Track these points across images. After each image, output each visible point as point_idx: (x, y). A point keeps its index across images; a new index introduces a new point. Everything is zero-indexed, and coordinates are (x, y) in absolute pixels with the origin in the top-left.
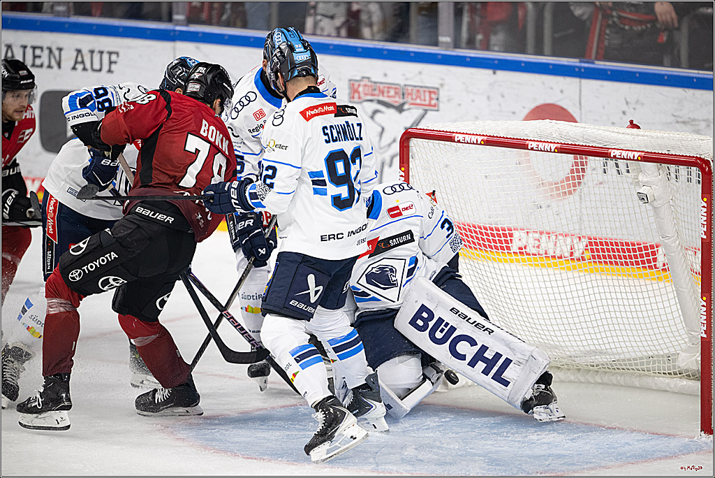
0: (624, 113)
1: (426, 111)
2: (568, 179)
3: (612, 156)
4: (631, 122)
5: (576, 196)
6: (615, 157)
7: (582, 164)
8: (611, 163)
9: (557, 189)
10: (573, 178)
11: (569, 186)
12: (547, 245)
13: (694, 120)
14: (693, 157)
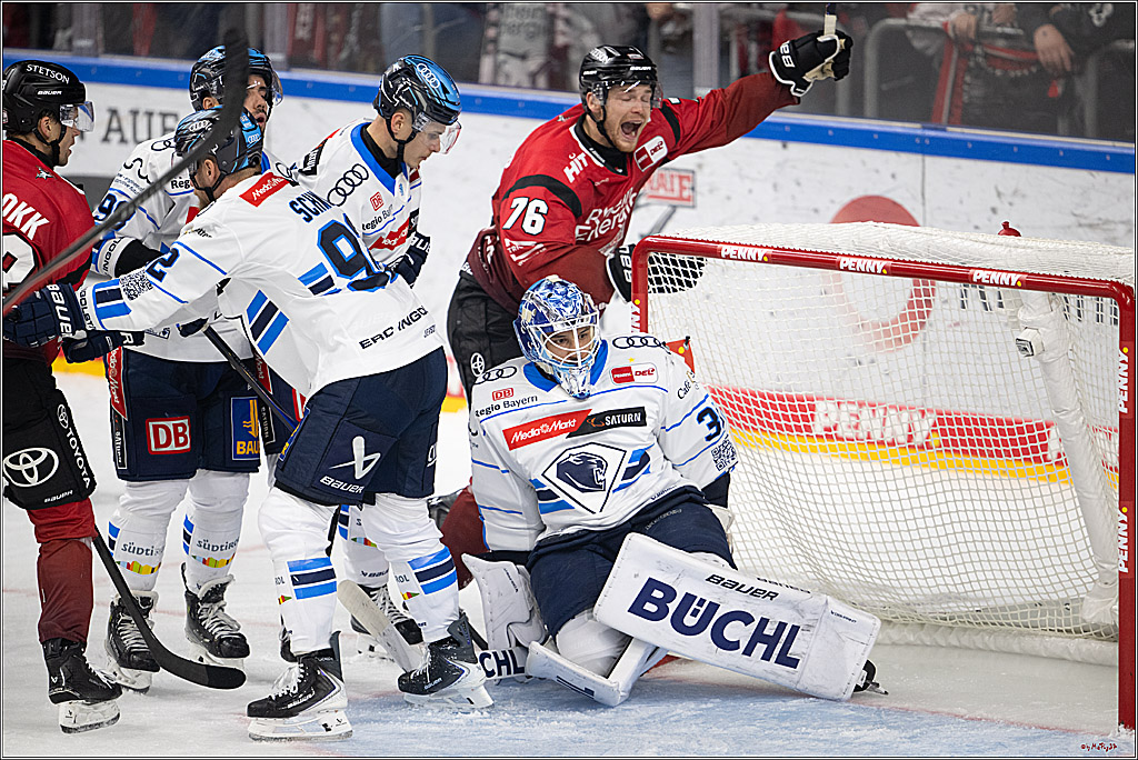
0: (994, 210)
1: (674, 207)
2: (903, 317)
3: (975, 280)
4: (1006, 225)
5: (916, 345)
6: (979, 281)
7: (927, 293)
8: (973, 291)
9: (887, 333)
10: (912, 316)
11: (905, 328)
12: (870, 423)
13: (1107, 222)
14: (1107, 281)
